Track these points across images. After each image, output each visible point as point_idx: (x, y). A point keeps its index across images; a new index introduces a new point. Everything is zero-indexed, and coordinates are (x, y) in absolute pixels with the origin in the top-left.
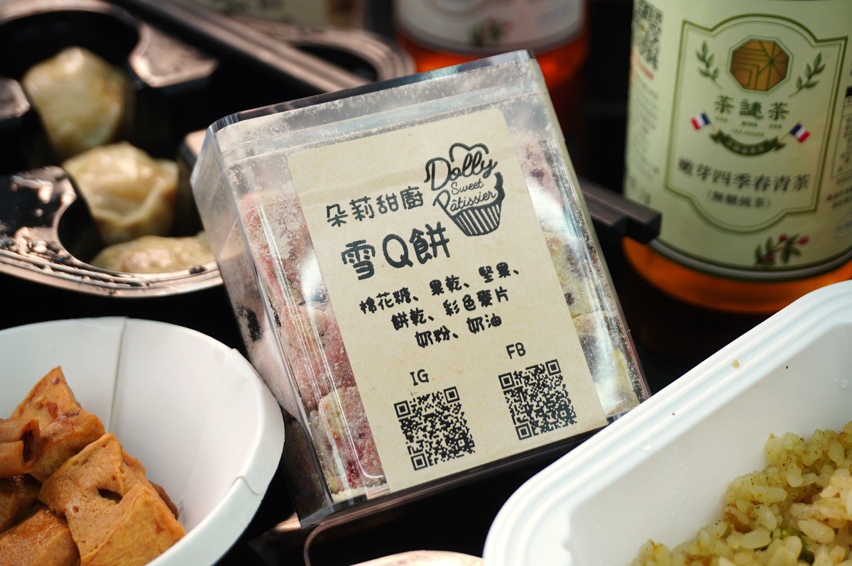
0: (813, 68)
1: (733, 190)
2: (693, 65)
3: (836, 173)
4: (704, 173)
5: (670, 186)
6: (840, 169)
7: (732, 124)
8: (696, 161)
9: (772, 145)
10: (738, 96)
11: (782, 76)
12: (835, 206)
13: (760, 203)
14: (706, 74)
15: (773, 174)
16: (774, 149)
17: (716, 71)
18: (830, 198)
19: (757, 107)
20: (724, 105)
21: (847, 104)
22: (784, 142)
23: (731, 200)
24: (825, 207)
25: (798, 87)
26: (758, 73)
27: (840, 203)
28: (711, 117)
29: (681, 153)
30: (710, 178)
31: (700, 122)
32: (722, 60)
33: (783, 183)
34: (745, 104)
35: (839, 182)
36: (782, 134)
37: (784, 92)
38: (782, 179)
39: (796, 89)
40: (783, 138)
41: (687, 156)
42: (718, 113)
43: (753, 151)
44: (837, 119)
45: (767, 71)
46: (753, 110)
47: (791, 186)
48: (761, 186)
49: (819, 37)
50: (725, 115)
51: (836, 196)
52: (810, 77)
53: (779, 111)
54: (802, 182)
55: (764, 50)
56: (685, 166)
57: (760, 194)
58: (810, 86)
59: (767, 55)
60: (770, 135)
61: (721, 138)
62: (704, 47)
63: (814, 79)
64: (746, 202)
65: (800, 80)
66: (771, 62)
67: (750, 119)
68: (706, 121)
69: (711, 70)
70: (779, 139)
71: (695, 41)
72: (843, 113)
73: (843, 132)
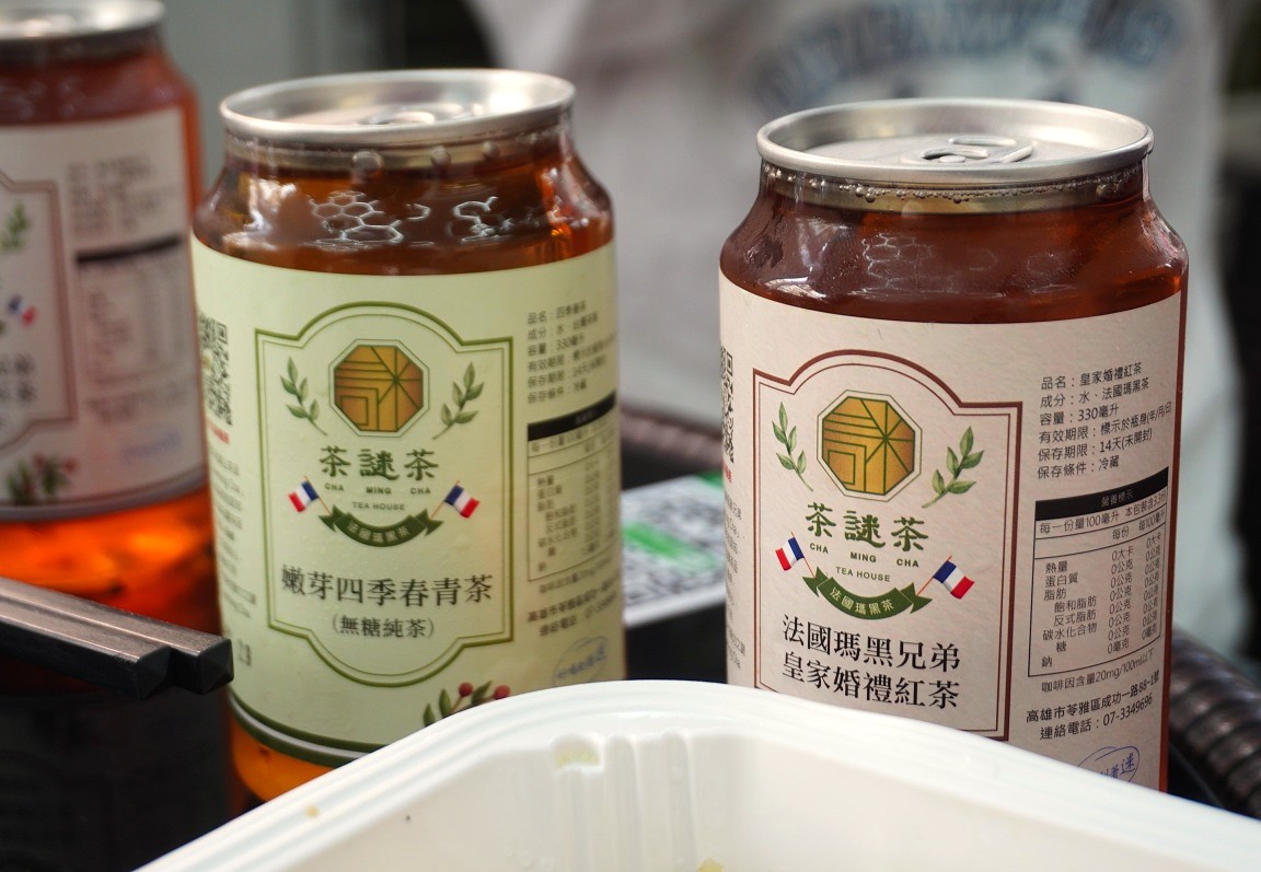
0: (464, 391)
1: (368, 610)
2: (280, 401)
3: (535, 574)
4: (322, 585)
5: (274, 623)
6: (542, 567)
7: (351, 494)
8: (306, 568)
9: (419, 525)
10: (354, 444)
11: (416, 404)
12: (545, 631)
13: (416, 628)
14: (299, 414)
15: (431, 577)
16: (425, 531)
17: (313, 407)
18: (533, 617)
19: (385, 458)
20: (334, 462)
21: (532, 454)
22: (437, 518)
23: (370, 627)
24: (527, 632)
25: (444, 422)
26: (378, 402)
27: (554, 628)
28: (318, 488)
29: (284, 558)
30: (331, 594)
31: (303, 497)
32: (320, 387)
33: (449, 588)
34: (365, 456)
35: (543, 590)
36: (432, 504)
37: (423, 431)
38: (447, 583)
39: (445, 426)
40: (436, 512)
41: (293, 563)
42: (327, 478)
43: (391, 536)
44: (519, 478)
45: (391, 395)
46: (380, 465)
47: (462, 596)
48: (414, 597)
49: (464, 338)
50: (338, 480)
51: (544, 614)
52: (462, 405)
53: (421, 465)
54: (480, 586)
55: (382, 363)
56: (292, 579)
57: (415, 613)
58: (464, 420)
59: (388, 371)
60: (414, 510)
61: (338, 521)
62: (291, 369)
63: (469, 407)
64: (394, 629)
65: (447, 411)
66: (396, 381)
67: (378, 482)
68: (313, 495)
69: (307, 405)
70: (430, 515)
71: (276, 359)
72: (528, 470)
73: (534, 501)
